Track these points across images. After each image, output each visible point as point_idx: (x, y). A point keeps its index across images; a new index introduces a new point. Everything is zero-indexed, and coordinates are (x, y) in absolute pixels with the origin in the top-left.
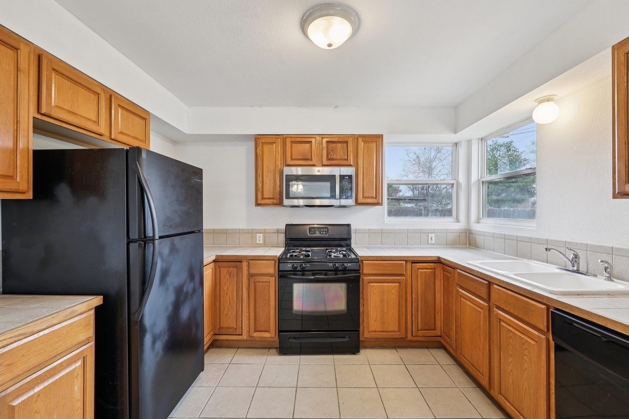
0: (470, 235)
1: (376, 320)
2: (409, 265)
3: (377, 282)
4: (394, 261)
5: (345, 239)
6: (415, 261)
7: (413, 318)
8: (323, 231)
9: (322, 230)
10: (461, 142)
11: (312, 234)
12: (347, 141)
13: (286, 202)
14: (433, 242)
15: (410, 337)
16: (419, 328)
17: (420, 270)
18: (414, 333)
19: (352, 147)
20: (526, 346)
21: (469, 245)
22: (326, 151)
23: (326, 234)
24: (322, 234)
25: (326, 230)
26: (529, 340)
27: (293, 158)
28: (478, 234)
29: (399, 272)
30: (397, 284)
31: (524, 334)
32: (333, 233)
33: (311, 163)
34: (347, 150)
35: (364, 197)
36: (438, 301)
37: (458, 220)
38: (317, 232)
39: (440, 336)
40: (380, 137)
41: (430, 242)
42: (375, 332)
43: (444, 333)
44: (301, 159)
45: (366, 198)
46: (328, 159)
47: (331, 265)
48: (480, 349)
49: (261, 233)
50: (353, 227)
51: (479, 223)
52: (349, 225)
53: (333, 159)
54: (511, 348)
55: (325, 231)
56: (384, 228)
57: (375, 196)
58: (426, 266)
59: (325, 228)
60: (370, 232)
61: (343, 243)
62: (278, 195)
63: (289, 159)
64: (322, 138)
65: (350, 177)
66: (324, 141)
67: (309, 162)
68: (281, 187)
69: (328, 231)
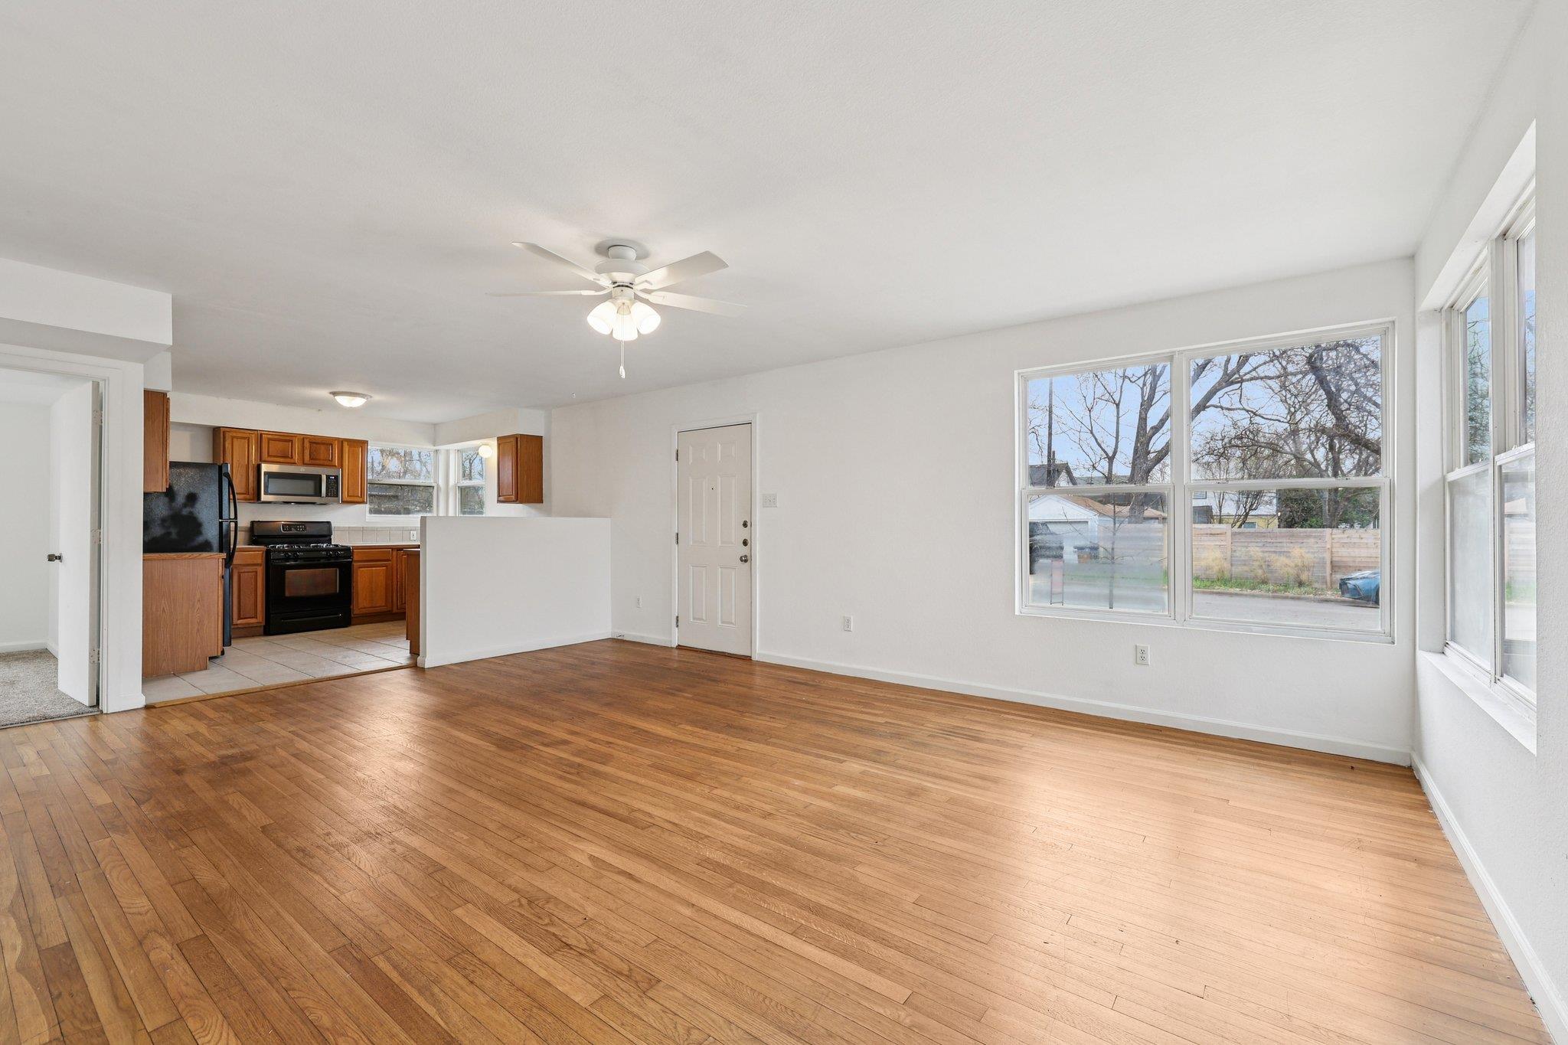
1: (365, 598)
2: (395, 553)
3: (366, 567)
4: (382, 549)
5: (324, 536)
7: (398, 594)
8: (300, 528)
9: (298, 527)
10: (441, 450)
11: (287, 530)
12: (332, 443)
13: (264, 498)
15: (395, 609)
18: (398, 606)
19: (337, 449)
22: (309, 450)
23: (303, 531)
24: (299, 531)
27: (271, 454)
29: (387, 558)
30: (384, 568)
32: (311, 530)
33: (292, 461)
34: (333, 451)
35: (348, 496)
38: (293, 529)
40: (365, 442)
41: (412, 539)
42: (364, 610)
44: (281, 457)
45: (351, 496)
46: (311, 458)
47: (327, 552)
50: (333, 525)
52: (329, 523)
53: (316, 459)
55: (302, 528)
56: (365, 524)
57: (360, 495)
59: (302, 525)
61: (322, 539)
62: (251, 491)
63: (265, 456)
64: (304, 438)
65: (336, 477)
66: (306, 441)
67: (288, 460)
68: (256, 483)
69: (305, 529)
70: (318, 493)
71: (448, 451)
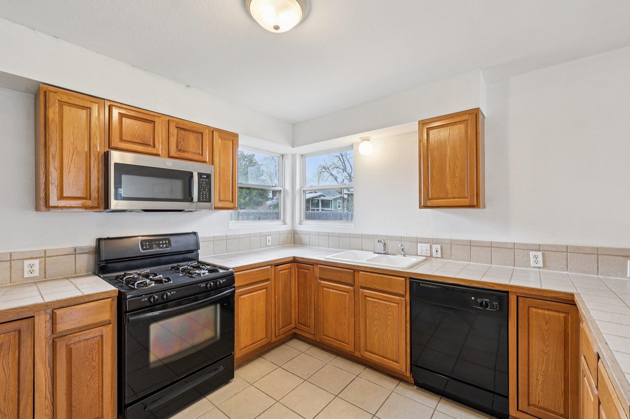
0: (296, 235)
1: (246, 335)
2: (273, 269)
3: (247, 293)
4: (261, 267)
5: (191, 251)
6: (276, 264)
7: (276, 319)
8: (163, 244)
9: (161, 242)
10: (287, 154)
11: (146, 249)
12: (202, 132)
13: (114, 204)
14: (270, 244)
15: (274, 339)
16: (281, 327)
17: (281, 272)
18: (277, 334)
19: (207, 140)
20: (390, 309)
21: (294, 243)
22: (175, 138)
23: (167, 247)
24: (162, 248)
25: (167, 242)
26: (392, 304)
27: (124, 138)
28: (303, 234)
29: (266, 278)
30: (264, 290)
31: (387, 301)
32: (176, 245)
33: (154, 151)
34: (202, 143)
35: (220, 200)
36: (293, 297)
37: (285, 223)
38: (154, 246)
39: (295, 328)
40: (236, 135)
41: (268, 244)
42: (246, 347)
43: (299, 323)
44: (137, 143)
45: (222, 201)
46: (179, 150)
47: (203, 285)
48: (345, 324)
49: (36, 258)
50: (200, 235)
51: (301, 224)
52: (195, 233)
53: (184, 151)
54: (377, 314)
55: (166, 244)
56: (229, 234)
57: (231, 200)
58: (285, 267)
59: (165, 239)
60: (215, 239)
61: (189, 255)
62: (94, 194)
63: (116, 142)
64: (169, 120)
65: (208, 176)
66: (172, 126)
67: (149, 150)
68: (102, 181)
69: (170, 243)
70: (188, 197)
71: (294, 156)
